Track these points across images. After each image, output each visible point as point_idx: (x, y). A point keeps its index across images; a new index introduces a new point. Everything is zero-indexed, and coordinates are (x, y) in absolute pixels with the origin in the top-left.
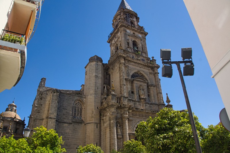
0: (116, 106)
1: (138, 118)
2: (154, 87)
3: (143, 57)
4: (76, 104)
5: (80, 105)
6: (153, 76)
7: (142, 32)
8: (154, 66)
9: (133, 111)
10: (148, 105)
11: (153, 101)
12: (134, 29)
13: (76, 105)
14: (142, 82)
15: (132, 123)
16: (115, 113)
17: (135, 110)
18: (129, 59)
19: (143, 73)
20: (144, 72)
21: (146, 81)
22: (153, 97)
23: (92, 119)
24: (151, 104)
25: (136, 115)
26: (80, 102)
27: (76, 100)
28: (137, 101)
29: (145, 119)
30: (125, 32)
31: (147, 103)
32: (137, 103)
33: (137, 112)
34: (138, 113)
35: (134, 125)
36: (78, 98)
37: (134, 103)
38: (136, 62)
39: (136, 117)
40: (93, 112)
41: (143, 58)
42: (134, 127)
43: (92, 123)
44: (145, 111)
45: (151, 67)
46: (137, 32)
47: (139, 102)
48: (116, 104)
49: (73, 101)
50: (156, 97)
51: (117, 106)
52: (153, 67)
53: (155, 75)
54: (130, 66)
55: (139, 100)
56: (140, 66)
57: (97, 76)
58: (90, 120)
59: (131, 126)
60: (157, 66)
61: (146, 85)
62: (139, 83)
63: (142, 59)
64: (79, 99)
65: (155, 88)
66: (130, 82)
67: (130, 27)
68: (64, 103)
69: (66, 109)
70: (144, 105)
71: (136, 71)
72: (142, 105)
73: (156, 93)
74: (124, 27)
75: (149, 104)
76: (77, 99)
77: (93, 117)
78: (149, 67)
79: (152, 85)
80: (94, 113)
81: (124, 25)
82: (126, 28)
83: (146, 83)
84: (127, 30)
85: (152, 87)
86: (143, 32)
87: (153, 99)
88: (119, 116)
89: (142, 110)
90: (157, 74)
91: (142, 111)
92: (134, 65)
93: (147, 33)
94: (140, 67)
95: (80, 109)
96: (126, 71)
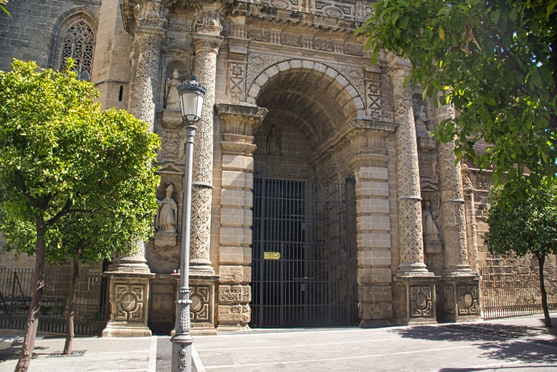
1: (274, 48)
4: (72, 28)
5: (86, 31)
9: (252, 19)
10: (332, 2)
13: (72, 35)
15: (243, 67)
16: (156, 24)
17: (262, 15)
23: (104, 70)
25: (267, 37)
26: (85, 21)
27: (66, 14)
29: (310, 55)
33: (274, 26)
34: (276, 30)
35: (251, 77)
36: (75, 6)
39: (265, 46)
40: (110, 43)
42: (254, 82)
43: (103, 82)
44: (309, 23)
49: (53, 16)
58: (100, 75)
59: (237, 81)
64: (80, 9)
68: (18, 25)
69: (26, 46)
70: (313, 3)
76: (72, 11)
77: (108, 62)
80: (113, 47)
88: (184, 40)
89: (294, 15)
91: (295, 20)
95: (84, 46)
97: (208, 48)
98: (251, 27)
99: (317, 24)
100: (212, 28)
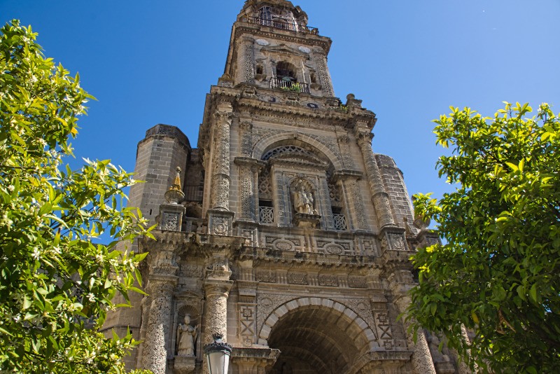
0: (171, 242)
1: (282, 288)
2: (359, 179)
3: (313, 97)
6: (354, 149)
7: (310, 39)
8: (351, 116)
9: (258, 262)
10: (333, 241)
11: (355, 225)
12: (281, 32)
14: (307, 166)
15: (253, 309)
16: (168, 271)
17: (268, 258)
18: (254, 105)
19: (313, 142)
20: (313, 137)
21: (321, 161)
22: (354, 214)
23: (114, 315)
24: (346, 236)
25: (274, 278)
28: (281, 229)
29: (316, 292)
30: (249, 44)
31: (326, 233)
32: (283, 236)
33: (280, 268)
34: (282, 271)
35: (261, 317)
37: (269, 234)
38: (283, 112)
39: (273, 286)
41: (311, 101)
42: (265, 323)
43: (112, 327)
44: (313, 261)
45: (343, 120)
46: (293, 41)
47: (288, 230)
48: (173, 236)
50: (369, 212)
51: (174, 242)
52: (350, 119)
53: (360, 143)
54: (256, 124)
55: (291, 225)
56: (301, 122)
57: (155, 176)
59: (248, 323)
60: (362, 113)
61: (324, 175)
62: (292, 170)
63: (309, 105)
65: (363, 183)
66: (256, 169)
67: (268, 30)
70: (315, 243)
71: (284, 137)
72: (303, 242)
73: (369, 200)
74: (246, 32)
75: (335, 235)
78: (334, 125)
79: (347, 175)
81: (246, 28)
82: (255, 34)
83: (322, 168)
84: (258, 41)
85: (350, 182)
86: (313, 37)
87: (354, 218)
88: (195, 285)
89: (298, 255)
90: (365, 139)
91: (299, 260)
92: (273, 122)
93: (327, 40)
94: (300, 126)
96: (242, 138)
97: (218, 293)
98: (258, 269)
99: (321, 262)
100: (221, 273)
